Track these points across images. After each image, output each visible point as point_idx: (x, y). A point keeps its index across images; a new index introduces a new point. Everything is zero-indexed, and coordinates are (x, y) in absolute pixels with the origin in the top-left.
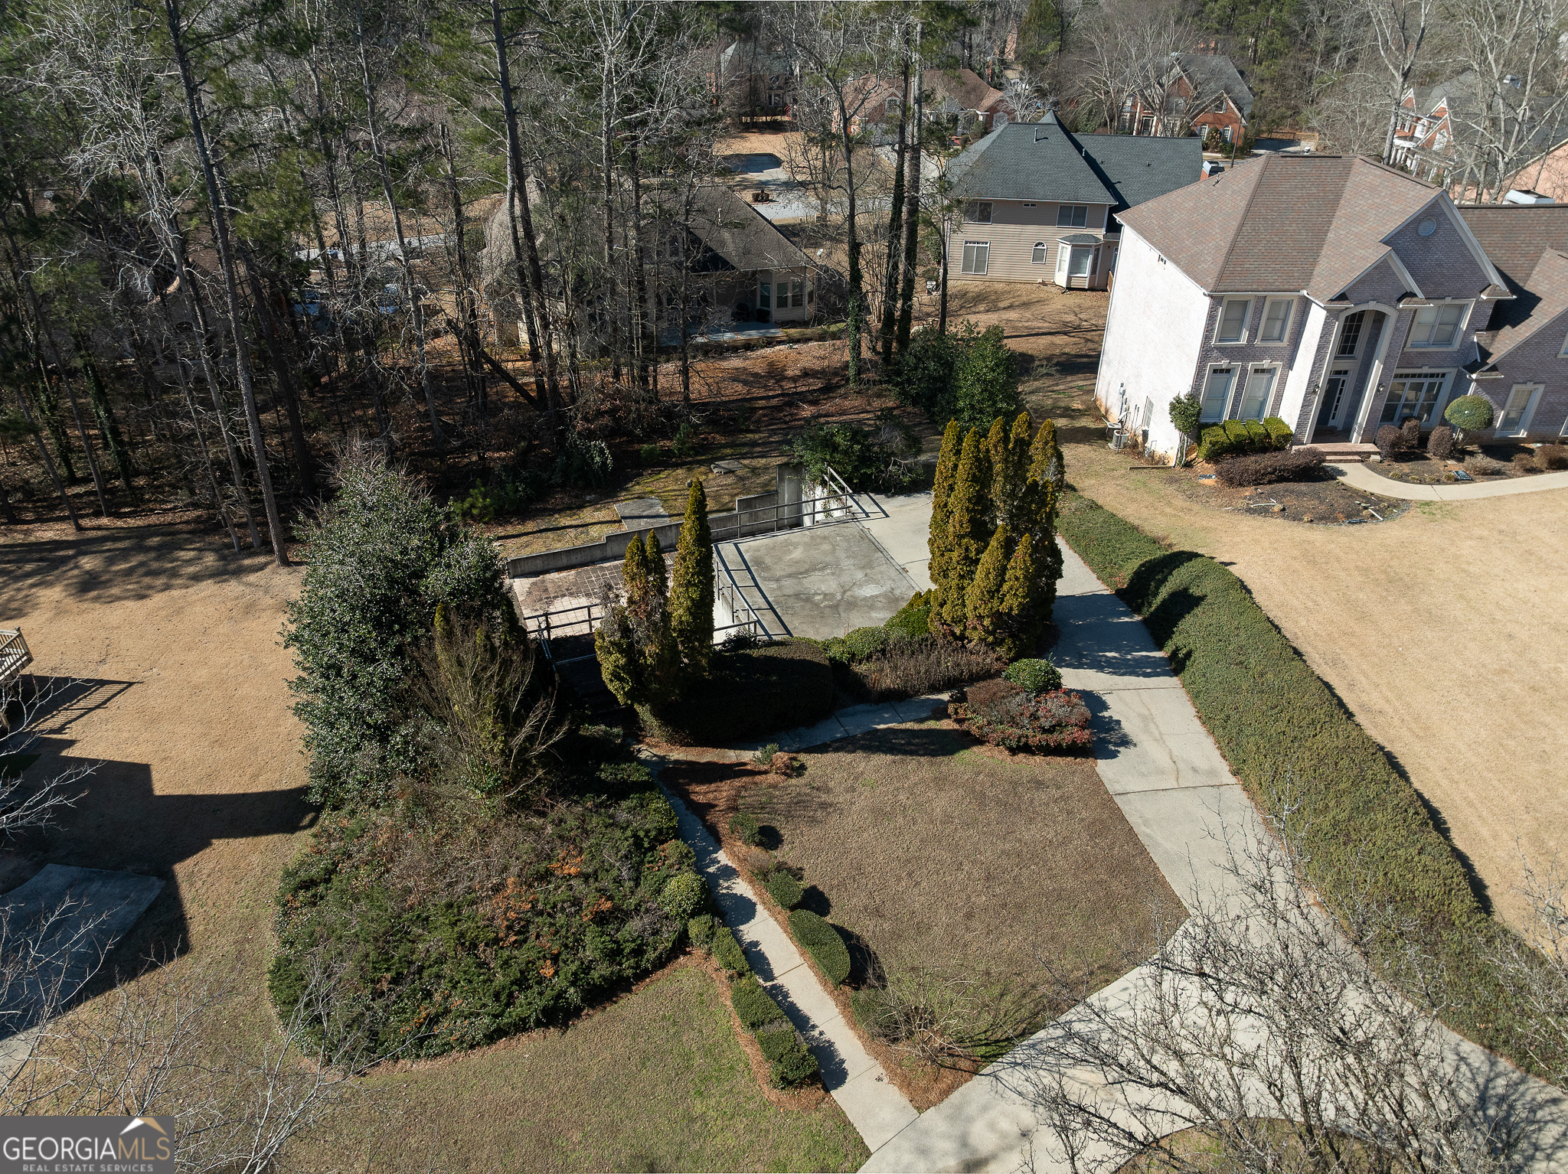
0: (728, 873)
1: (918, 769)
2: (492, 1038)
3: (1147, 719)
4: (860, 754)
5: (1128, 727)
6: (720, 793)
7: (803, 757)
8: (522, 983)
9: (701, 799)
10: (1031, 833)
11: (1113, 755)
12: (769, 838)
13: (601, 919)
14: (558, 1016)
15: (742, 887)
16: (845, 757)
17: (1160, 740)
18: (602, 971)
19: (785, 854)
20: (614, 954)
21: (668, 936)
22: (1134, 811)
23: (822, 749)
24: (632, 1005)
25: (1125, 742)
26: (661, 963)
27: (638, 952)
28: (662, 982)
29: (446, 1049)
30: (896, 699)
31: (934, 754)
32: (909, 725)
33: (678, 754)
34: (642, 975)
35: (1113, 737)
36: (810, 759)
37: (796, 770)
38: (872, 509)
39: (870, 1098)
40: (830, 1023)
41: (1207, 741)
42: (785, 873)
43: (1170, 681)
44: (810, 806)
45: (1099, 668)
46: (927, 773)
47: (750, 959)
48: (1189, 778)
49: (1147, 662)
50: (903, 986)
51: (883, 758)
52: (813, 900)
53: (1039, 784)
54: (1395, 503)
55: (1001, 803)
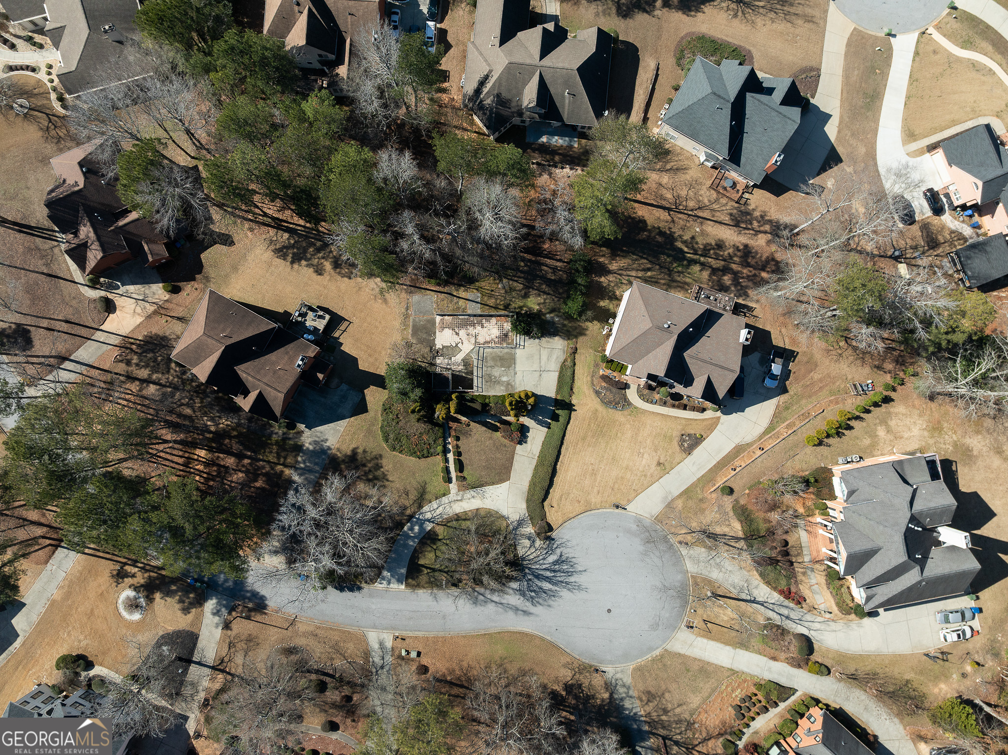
0: (449, 443)
1: (489, 433)
2: (410, 456)
3: (534, 438)
4: (481, 426)
5: (529, 439)
6: (454, 425)
7: (471, 422)
8: (415, 453)
9: (450, 426)
10: (498, 455)
11: (521, 444)
12: (458, 439)
13: (428, 448)
14: (419, 457)
15: (450, 447)
16: (478, 425)
17: (532, 444)
18: (426, 454)
19: (459, 443)
20: (428, 452)
21: (436, 453)
22: (516, 457)
23: (475, 422)
24: (429, 459)
25: (526, 442)
27: (431, 453)
28: (434, 458)
29: (403, 454)
31: (493, 431)
32: (493, 422)
34: (430, 456)
35: (524, 440)
36: (472, 424)
37: (468, 425)
38: (522, 343)
39: (453, 487)
40: (453, 474)
41: (540, 448)
42: (458, 447)
43: (546, 430)
44: (467, 434)
45: (535, 420)
46: (489, 435)
47: (447, 461)
48: (530, 455)
49: (546, 422)
50: (465, 474)
51: (484, 428)
52: (459, 454)
53: (505, 446)
54: (629, 404)
55: (497, 447)
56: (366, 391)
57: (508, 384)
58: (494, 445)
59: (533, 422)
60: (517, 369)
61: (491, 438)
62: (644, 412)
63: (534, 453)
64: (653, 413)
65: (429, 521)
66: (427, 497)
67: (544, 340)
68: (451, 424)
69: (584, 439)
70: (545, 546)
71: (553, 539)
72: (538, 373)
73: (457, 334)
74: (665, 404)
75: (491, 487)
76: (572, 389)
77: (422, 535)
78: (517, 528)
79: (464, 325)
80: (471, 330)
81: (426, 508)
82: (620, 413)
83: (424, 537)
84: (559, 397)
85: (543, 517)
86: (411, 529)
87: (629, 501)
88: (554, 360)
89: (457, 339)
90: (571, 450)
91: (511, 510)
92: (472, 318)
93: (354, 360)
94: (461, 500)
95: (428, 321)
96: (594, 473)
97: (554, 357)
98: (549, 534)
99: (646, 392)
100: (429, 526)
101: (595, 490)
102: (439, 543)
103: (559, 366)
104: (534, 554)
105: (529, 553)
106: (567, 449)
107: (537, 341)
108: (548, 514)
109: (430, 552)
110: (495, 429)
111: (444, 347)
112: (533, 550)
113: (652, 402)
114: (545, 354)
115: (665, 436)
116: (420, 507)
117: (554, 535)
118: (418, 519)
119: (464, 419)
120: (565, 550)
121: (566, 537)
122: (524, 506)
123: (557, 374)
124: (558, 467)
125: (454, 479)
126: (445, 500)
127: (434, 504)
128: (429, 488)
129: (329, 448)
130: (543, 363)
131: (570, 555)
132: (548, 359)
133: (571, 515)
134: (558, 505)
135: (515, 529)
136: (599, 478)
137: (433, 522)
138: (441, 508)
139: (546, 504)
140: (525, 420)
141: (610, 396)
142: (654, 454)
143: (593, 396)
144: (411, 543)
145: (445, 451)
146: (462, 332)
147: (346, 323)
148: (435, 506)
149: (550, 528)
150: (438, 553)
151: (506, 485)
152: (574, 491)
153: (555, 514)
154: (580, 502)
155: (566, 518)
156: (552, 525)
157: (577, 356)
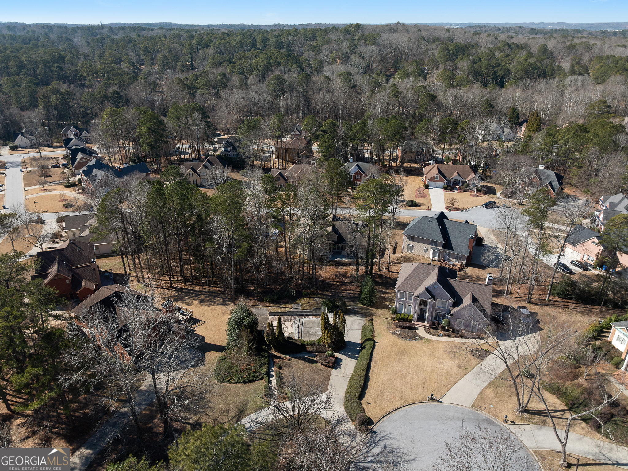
0: (273, 371)
1: (307, 364)
2: (237, 383)
3: (346, 365)
4: (300, 360)
5: (342, 366)
6: (277, 361)
8: (241, 377)
10: (316, 376)
11: (336, 369)
12: (280, 368)
13: (254, 372)
14: (244, 382)
15: (274, 374)
16: (298, 360)
17: (345, 368)
18: (252, 378)
19: (282, 371)
20: (253, 377)
21: (261, 377)
22: (332, 377)
24: (254, 384)
25: (340, 368)
26: (259, 380)
27: (257, 377)
28: (258, 382)
29: (231, 383)
30: (311, 353)
31: (310, 363)
32: (309, 357)
33: (275, 353)
34: (256, 381)
35: (338, 366)
36: (293, 359)
41: (352, 371)
42: (280, 373)
43: (355, 360)
44: (289, 365)
45: (346, 355)
47: (270, 382)
48: (344, 375)
49: (354, 356)
51: (303, 362)
52: (281, 377)
53: (322, 370)
54: (421, 338)
55: (315, 372)
56: (206, 354)
58: (312, 370)
59: (344, 356)
61: (308, 367)
62: (434, 341)
63: (348, 374)
64: (442, 341)
66: (248, 411)
68: (275, 360)
69: (389, 356)
70: (367, 440)
71: (375, 432)
74: (449, 336)
76: (373, 335)
78: (337, 426)
79: (289, 320)
81: (245, 420)
82: (415, 342)
85: (362, 412)
87: (442, 395)
88: (357, 325)
90: (379, 363)
93: (203, 338)
95: (263, 318)
96: (404, 377)
97: (357, 323)
98: (370, 427)
99: (432, 331)
101: (408, 388)
103: (361, 327)
104: (357, 449)
106: (376, 363)
108: (366, 410)
110: (312, 362)
113: (438, 335)
114: (349, 322)
116: (239, 420)
117: (375, 428)
119: (285, 357)
120: (388, 442)
121: (388, 430)
122: (342, 408)
123: (360, 331)
124: (370, 375)
125: (275, 394)
127: (253, 416)
128: (250, 404)
130: (348, 326)
131: (395, 446)
132: (352, 324)
133: (390, 410)
134: (375, 402)
135: (335, 426)
136: (409, 380)
138: (259, 419)
139: (363, 402)
140: (338, 355)
141: (404, 334)
142: (453, 362)
143: (391, 335)
145: (269, 377)
147: (201, 323)
149: (371, 422)
152: (388, 390)
153: (374, 409)
154: (395, 398)
155: (384, 412)
156: (372, 418)
157: (373, 322)
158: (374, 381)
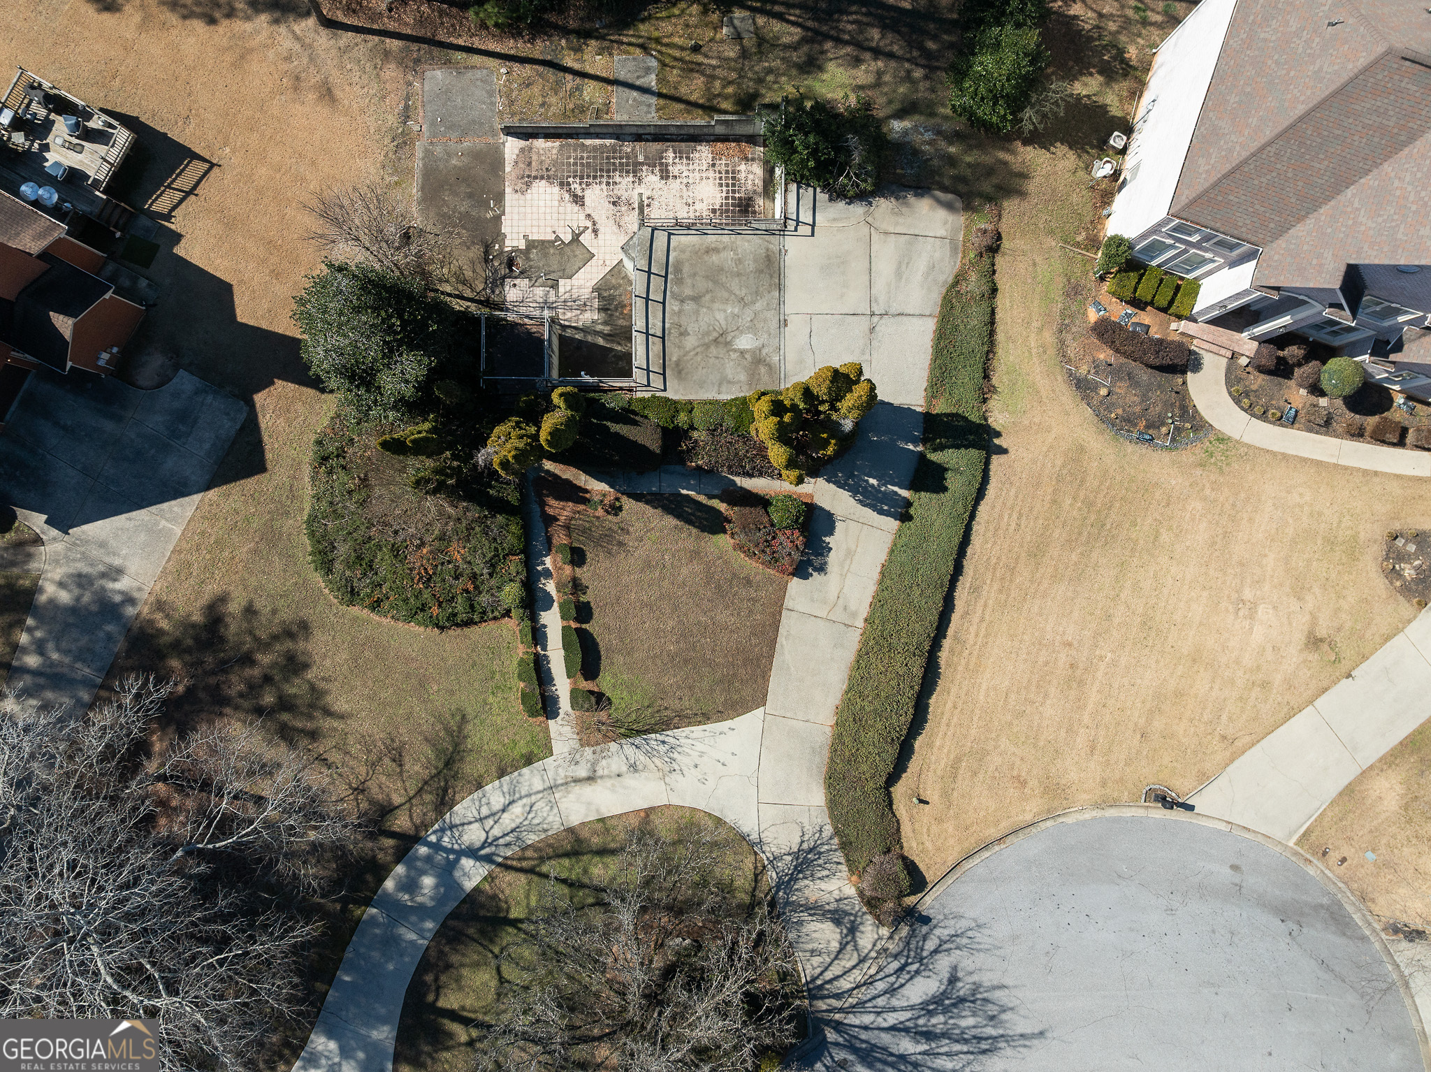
0: (548, 574)
1: (688, 537)
2: (407, 621)
3: (850, 554)
4: (659, 511)
5: (832, 558)
6: (561, 510)
7: (624, 499)
9: (550, 511)
10: (723, 616)
11: (805, 576)
12: (577, 557)
14: (438, 624)
15: (550, 587)
16: (649, 510)
17: (843, 577)
18: (464, 612)
19: (583, 573)
20: (470, 607)
21: (498, 610)
22: (788, 624)
23: (637, 497)
25: (821, 569)
26: (494, 619)
27: (484, 611)
28: (493, 626)
29: (386, 614)
31: (703, 529)
32: (702, 498)
33: (550, 465)
34: (483, 621)
35: (817, 562)
36: (627, 503)
37: (615, 509)
38: (806, 217)
39: (562, 731)
40: (562, 686)
41: (871, 588)
42: (577, 586)
43: (892, 524)
44: (612, 541)
45: (854, 490)
46: (690, 544)
47: (538, 635)
48: (838, 615)
49: (892, 499)
50: (605, 682)
51: (671, 521)
52: (583, 612)
53: (748, 582)
54: (1199, 426)
55: (719, 587)
56: (259, 398)
57: (757, 360)
58: (709, 578)
59: (844, 495)
60: (789, 308)
61: (695, 554)
62: (1252, 453)
63: (853, 607)
64: (1285, 457)
65: (472, 853)
66: (471, 767)
67: (883, 205)
68: (555, 506)
69: (1037, 553)
70: (892, 947)
71: (926, 920)
72: (864, 323)
73: (578, 200)
74: (1325, 425)
75: (697, 731)
76: (986, 377)
77: (450, 907)
78: (794, 878)
79: (601, 170)
80: (624, 183)
81: (464, 809)
82: (1166, 457)
83: (454, 915)
84: (940, 407)
85: (891, 838)
86: (410, 885)
87: (1205, 779)
88: (918, 277)
89: (575, 217)
90: (990, 592)
91: (769, 813)
92: (627, 147)
93: (221, 292)
94: (591, 779)
95: (477, 156)
96: (1076, 678)
97: (921, 265)
98: (910, 900)
99: (1258, 381)
100: (472, 874)
101: (1081, 740)
102: (508, 936)
103: (936, 297)
104: (857, 976)
105: (835, 970)
106: (975, 590)
107: (858, 209)
108: (906, 829)
109: (476, 965)
110: (712, 523)
111: (531, 245)
112: (848, 961)
113: (1279, 420)
114: (886, 254)
115: (1330, 542)
116: (444, 803)
117: (928, 902)
118: (437, 847)
119: (597, 487)
120: (967, 962)
121: (972, 912)
122: (817, 797)
123: (930, 325)
124: (944, 655)
125: (565, 703)
126: (531, 778)
127: (495, 794)
128: (477, 735)
129: (130, 600)
130: (880, 286)
131: (987, 979)
132: (899, 274)
133: (993, 833)
134: (946, 794)
135: (787, 883)
136: (1093, 697)
137: (488, 859)
138: (517, 809)
139: (899, 790)
140: (822, 492)
141: (1128, 397)
142: (1294, 605)
143: (1067, 396)
144: (412, 936)
145: (532, 602)
146: (596, 195)
147: (196, 169)
148: (497, 801)
149: (917, 882)
150: (509, 972)
151: (750, 722)
152: (1004, 743)
153: (935, 829)
154: (1024, 784)
155: (970, 843)
156: (922, 867)
157: (1000, 260)
158: (954, 690)
